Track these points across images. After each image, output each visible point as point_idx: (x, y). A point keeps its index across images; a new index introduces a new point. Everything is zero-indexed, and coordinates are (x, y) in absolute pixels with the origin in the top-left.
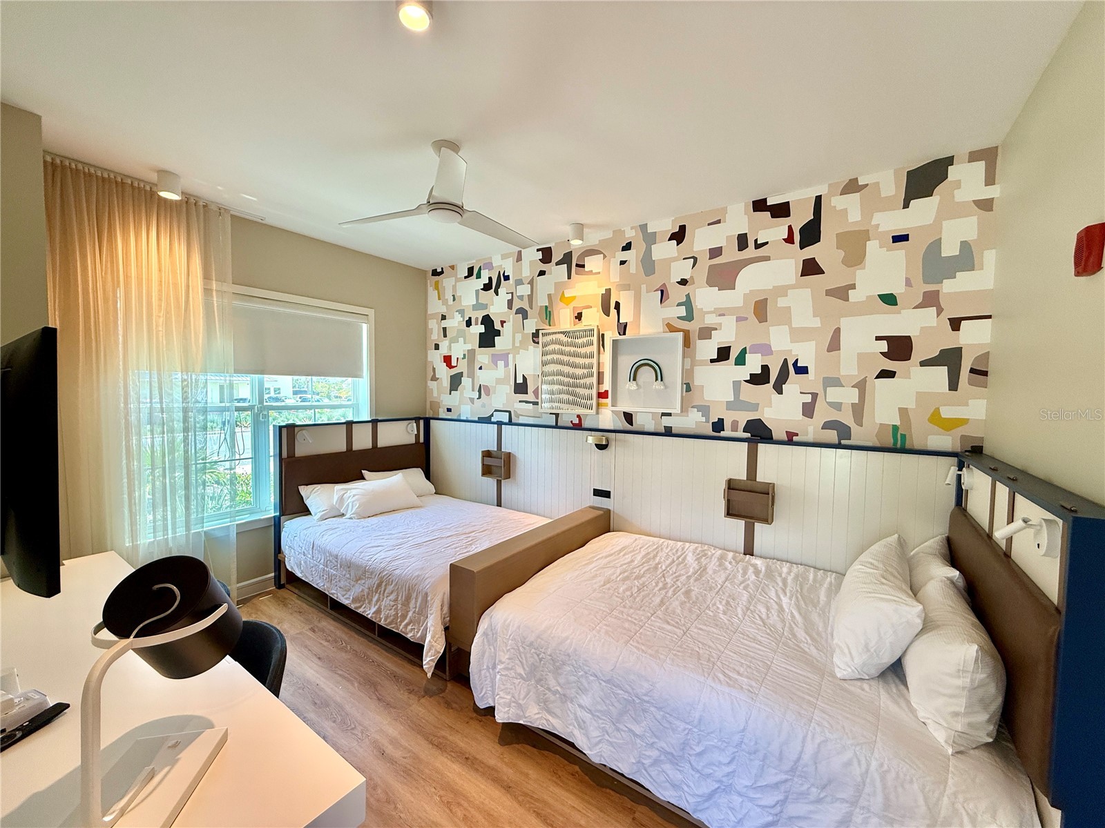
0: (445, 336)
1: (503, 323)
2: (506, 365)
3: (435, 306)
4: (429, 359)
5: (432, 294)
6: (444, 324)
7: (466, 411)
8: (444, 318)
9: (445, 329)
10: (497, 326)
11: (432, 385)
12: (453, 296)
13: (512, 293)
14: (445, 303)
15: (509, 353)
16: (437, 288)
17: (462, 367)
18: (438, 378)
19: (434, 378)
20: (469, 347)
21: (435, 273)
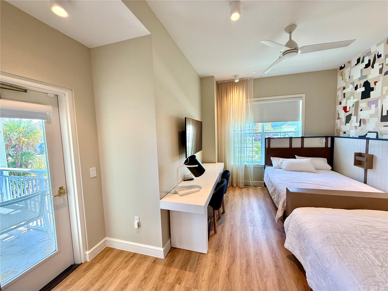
0: (344, 97)
1: (375, 83)
2: (377, 106)
3: (341, 84)
4: (337, 110)
5: (340, 78)
6: (345, 91)
7: (353, 133)
8: (344, 88)
9: (344, 94)
10: (372, 85)
11: (338, 121)
12: (349, 76)
13: (383, 64)
14: (345, 81)
15: (378, 99)
16: (342, 75)
17: (352, 111)
18: (340, 118)
19: (339, 118)
20: (356, 100)
21: (341, 68)
